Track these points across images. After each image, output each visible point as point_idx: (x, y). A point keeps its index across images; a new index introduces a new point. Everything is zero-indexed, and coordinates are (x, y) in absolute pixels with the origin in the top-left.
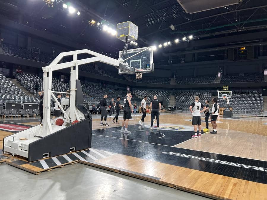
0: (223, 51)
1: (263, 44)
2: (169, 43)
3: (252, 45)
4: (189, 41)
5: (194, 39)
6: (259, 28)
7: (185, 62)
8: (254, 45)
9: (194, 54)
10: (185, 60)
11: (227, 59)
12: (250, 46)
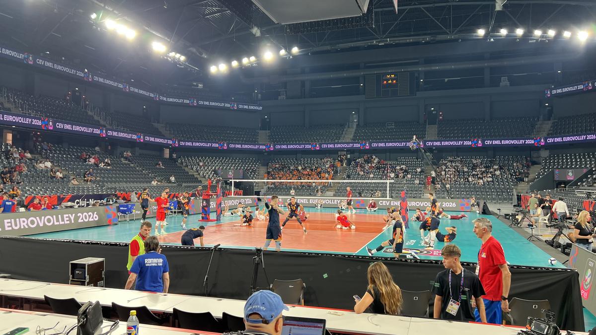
0: (357, 80)
1: (423, 69)
2: (253, 59)
3: (406, 70)
4: (291, 57)
5: (301, 54)
6: (414, 40)
7: (287, 98)
8: (409, 70)
9: (303, 83)
10: (286, 91)
11: (364, 94)
12: (404, 72)
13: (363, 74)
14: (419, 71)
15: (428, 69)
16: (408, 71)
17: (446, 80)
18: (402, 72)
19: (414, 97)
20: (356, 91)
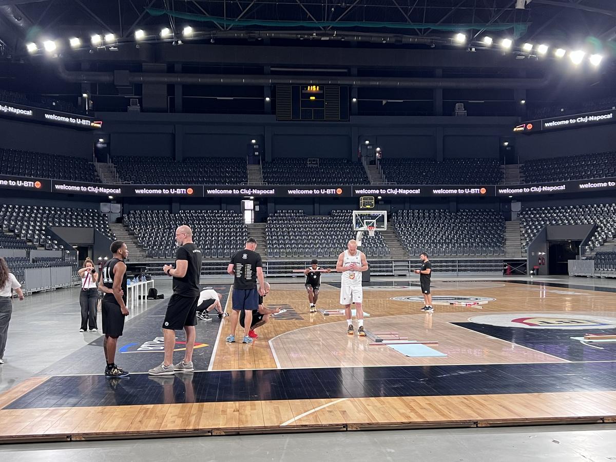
0: (260, 91)
1: (359, 83)
2: (110, 38)
3: (334, 82)
4: (180, 42)
5: (196, 38)
6: (365, 39)
7: (142, 110)
8: (339, 82)
9: (171, 88)
11: (274, 113)
12: (330, 84)
13: (272, 83)
14: (351, 85)
15: (365, 83)
16: (339, 85)
17: (384, 102)
18: (329, 84)
19: (346, 123)
20: (259, 108)
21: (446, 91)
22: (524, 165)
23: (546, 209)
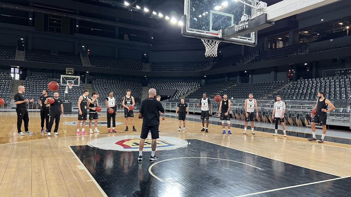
0: (27, 14)
3: (67, 16)
13: (33, 11)
14: (76, 19)
15: (83, 19)
16: (69, 18)
17: (92, 29)
19: (72, 36)
20: (26, 23)
21: (120, 28)
22: (151, 64)
23: (159, 83)
